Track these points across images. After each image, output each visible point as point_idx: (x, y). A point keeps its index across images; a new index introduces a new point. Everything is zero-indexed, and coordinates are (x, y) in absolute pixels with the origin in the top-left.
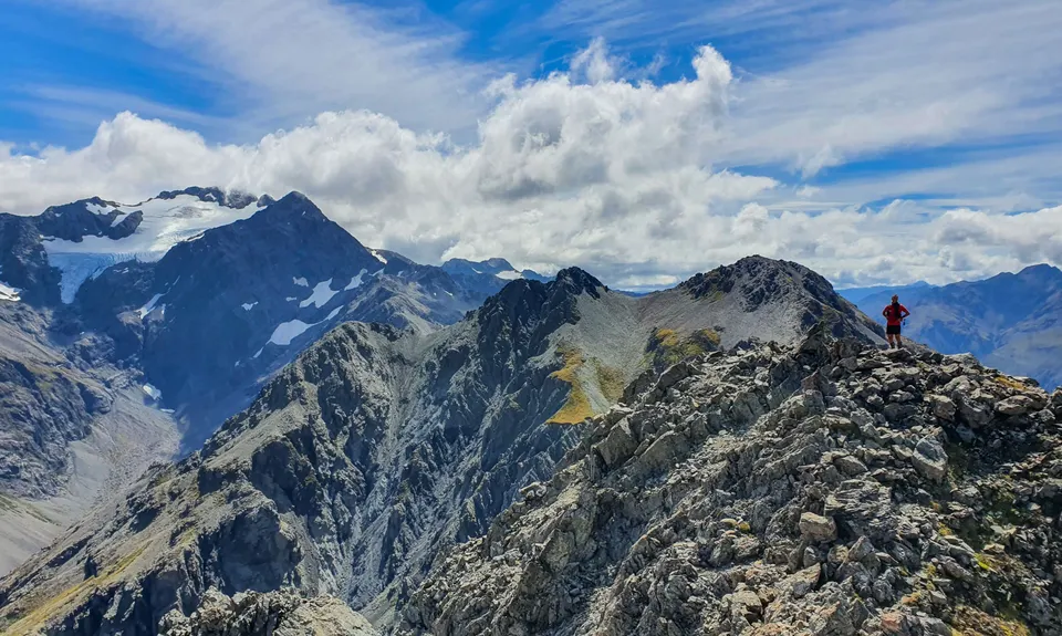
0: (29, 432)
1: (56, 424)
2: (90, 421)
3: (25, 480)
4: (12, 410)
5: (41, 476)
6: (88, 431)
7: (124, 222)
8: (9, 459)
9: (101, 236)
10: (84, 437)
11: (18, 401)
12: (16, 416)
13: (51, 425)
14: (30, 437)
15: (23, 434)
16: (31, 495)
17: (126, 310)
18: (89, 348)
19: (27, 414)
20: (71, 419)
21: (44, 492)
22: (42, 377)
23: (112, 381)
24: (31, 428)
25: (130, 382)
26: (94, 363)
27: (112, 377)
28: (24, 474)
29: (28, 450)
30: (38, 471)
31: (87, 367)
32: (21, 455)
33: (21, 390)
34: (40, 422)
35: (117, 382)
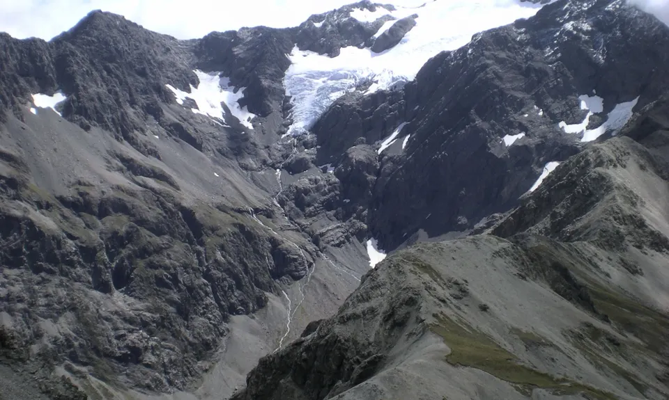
0: (171, 302)
1: (214, 293)
2: (270, 288)
3: (147, 366)
4: (157, 272)
5: (171, 361)
6: (261, 303)
7: (391, 30)
8: (132, 337)
9: (362, 48)
10: (254, 311)
11: (167, 261)
12: (160, 282)
13: (207, 294)
14: (171, 309)
15: (163, 305)
16: (148, 387)
17: (362, 142)
18: (306, 192)
19: (175, 279)
20: (239, 286)
21: (171, 383)
22: (214, 230)
23: (322, 235)
24: (176, 296)
25: (347, 238)
26: (308, 210)
27: (324, 230)
28: (150, 358)
29: (164, 326)
30: (168, 354)
31: (298, 215)
32: (151, 333)
33: (179, 247)
34: (190, 289)
35: (329, 237)
